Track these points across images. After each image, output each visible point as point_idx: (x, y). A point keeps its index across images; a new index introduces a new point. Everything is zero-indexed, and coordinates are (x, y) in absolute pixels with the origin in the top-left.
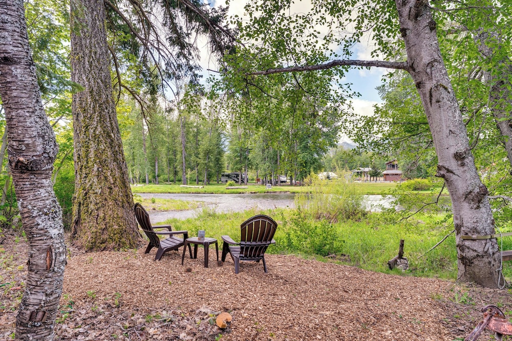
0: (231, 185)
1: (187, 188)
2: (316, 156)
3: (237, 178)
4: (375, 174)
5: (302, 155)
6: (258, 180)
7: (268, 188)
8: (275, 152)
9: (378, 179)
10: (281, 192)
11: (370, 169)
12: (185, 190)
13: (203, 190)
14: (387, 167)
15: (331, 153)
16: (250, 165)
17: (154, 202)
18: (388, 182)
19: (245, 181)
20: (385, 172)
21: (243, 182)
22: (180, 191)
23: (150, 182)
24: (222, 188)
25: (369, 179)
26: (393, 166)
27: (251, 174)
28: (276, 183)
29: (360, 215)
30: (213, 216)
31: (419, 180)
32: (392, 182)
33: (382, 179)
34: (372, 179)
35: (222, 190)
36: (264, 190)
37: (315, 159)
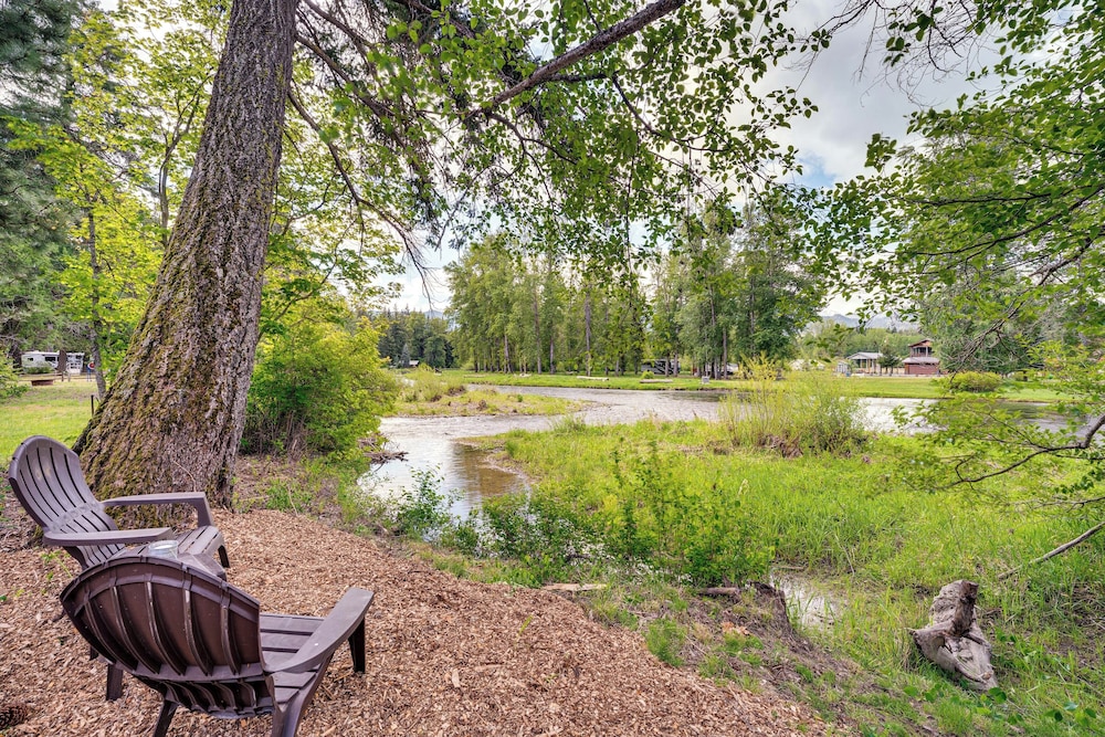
0: (648, 377)
1: (585, 380)
2: (785, 334)
3: (664, 368)
4: (889, 363)
5: (762, 333)
6: (695, 370)
7: (706, 382)
8: (719, 329)
9: (895, 370)
10: (723, 389)
11: (881, 355)
12: (583, 383)
13: (606, 384)
14: (912, 352)
15: (812, 330)
16: (680, 349)
17: (520, 401)
18: (913, 376)
19: (675, 371)
20: (908, 360)
21: (671, 372)
22: (574, 384)
23: (543, 370)
24: (634, 381)
25: (878, 370)
26: (923, 350)
27: (684, 362)
28: (721, 376)
29: (849, 443)
30: (578, 429)
31: (974, 374)
32: (921, 377)
33: (902, 371)
34: (884, 370)
35: (633, 384)
36: (697, 385)
37: (784, 339)
